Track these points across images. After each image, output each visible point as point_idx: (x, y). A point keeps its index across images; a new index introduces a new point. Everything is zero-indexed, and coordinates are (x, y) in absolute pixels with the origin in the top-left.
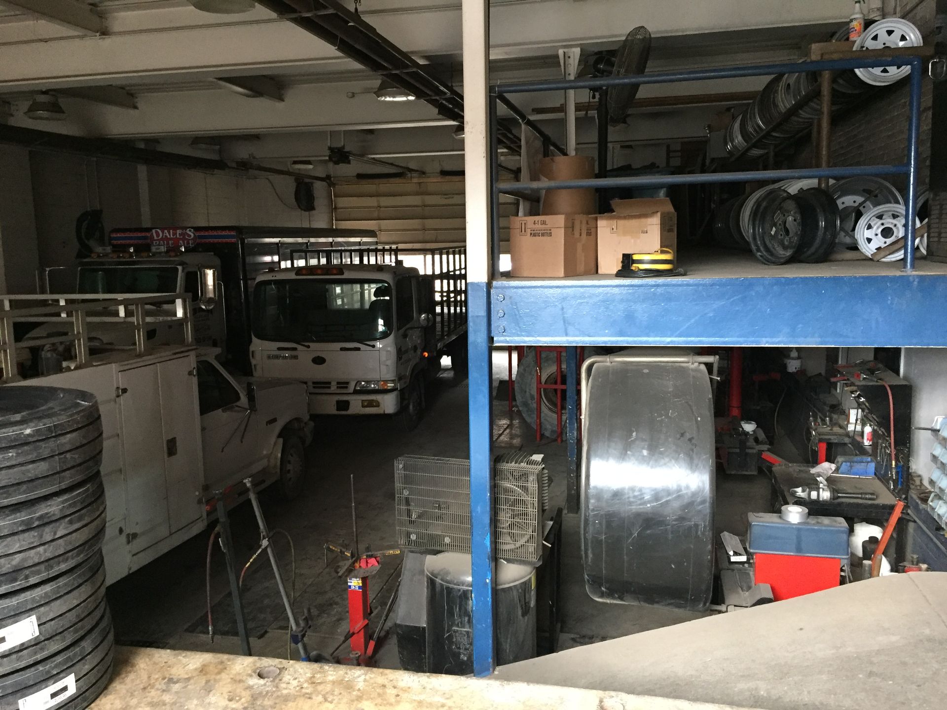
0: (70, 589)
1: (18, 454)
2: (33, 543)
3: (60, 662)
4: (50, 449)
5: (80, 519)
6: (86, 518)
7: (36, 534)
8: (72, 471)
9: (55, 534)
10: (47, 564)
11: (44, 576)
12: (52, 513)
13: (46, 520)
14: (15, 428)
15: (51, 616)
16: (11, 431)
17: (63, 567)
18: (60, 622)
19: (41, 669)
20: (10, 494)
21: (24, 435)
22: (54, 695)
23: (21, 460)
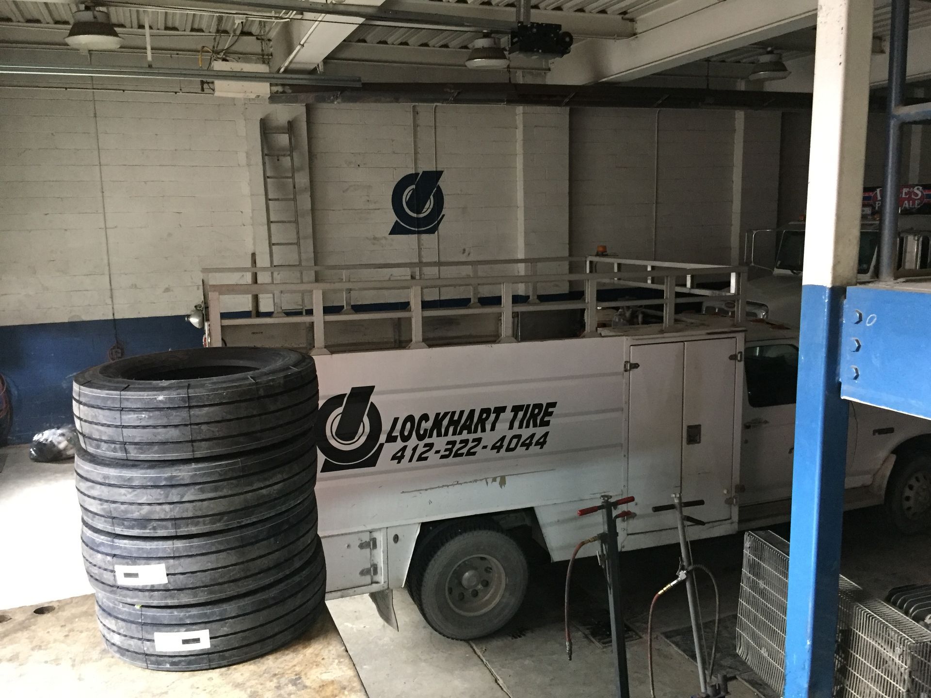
0: (204, 552)
1: (150, 417)
2: (159, 499)
3: (194, 614)
4: (181, 418)
5: (216, 489)
6: (225, 490)
7: (162, 492)
8: (211, 443)
9: (182, 496)
10: (174, 522)
11: (171, 532)
12: (181, 477)
13: (174, 483)
14: (150, 393)
15: (180, 570)
16: (146, 395)
17: (194, 530)
18: (189, 578)
19: (176, 613)
20: (145, 452)
21: (157, 401)
22: (185, 642)
23: (150, 423)
